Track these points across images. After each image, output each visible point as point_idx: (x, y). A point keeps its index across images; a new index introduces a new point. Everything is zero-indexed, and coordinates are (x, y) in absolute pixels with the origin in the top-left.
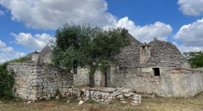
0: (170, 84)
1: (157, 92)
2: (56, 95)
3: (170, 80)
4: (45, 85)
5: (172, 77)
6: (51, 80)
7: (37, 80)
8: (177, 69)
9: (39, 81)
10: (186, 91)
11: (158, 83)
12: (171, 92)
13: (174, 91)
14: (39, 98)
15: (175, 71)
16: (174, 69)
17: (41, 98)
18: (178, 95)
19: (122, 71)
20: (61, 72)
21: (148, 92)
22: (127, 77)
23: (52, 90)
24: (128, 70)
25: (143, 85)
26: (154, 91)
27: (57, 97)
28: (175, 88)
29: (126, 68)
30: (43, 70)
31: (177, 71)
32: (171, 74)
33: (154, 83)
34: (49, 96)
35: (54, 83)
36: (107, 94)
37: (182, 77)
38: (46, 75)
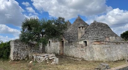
0: (92, 52)
1: (84, 57)
2: (26, 58)
3: (92, 49)
4: (19, 52)
5: (94, 47)
6: (24, 50)
7: (14, 50)
8: (98, 42)
9: (15, 50)
10: (106, 57)
11: (84, 51)
12: (92, 57)
13: (94, 56)
14: (15, 59)
15: (96, 43)
16: (95, 42)
17: (16, 59)
18: (98, 60)
19: (70, 44)
20: (30, 45)
21: (80, 57)
22: (70, 47)
23: (23, 55)
24: (73, 43)
25: (77, 53)
26: (83, 57)
27: (26, 59)
28: (95, 55)
29: (72, 42)
30: (18, 44)
31: (98, 43)
32: (93, 45)
33: (83, 51)
34: (21, 58)
35: (26, 51)
36: (42, 58)
37: (102, 47)
38: (20, 47)
